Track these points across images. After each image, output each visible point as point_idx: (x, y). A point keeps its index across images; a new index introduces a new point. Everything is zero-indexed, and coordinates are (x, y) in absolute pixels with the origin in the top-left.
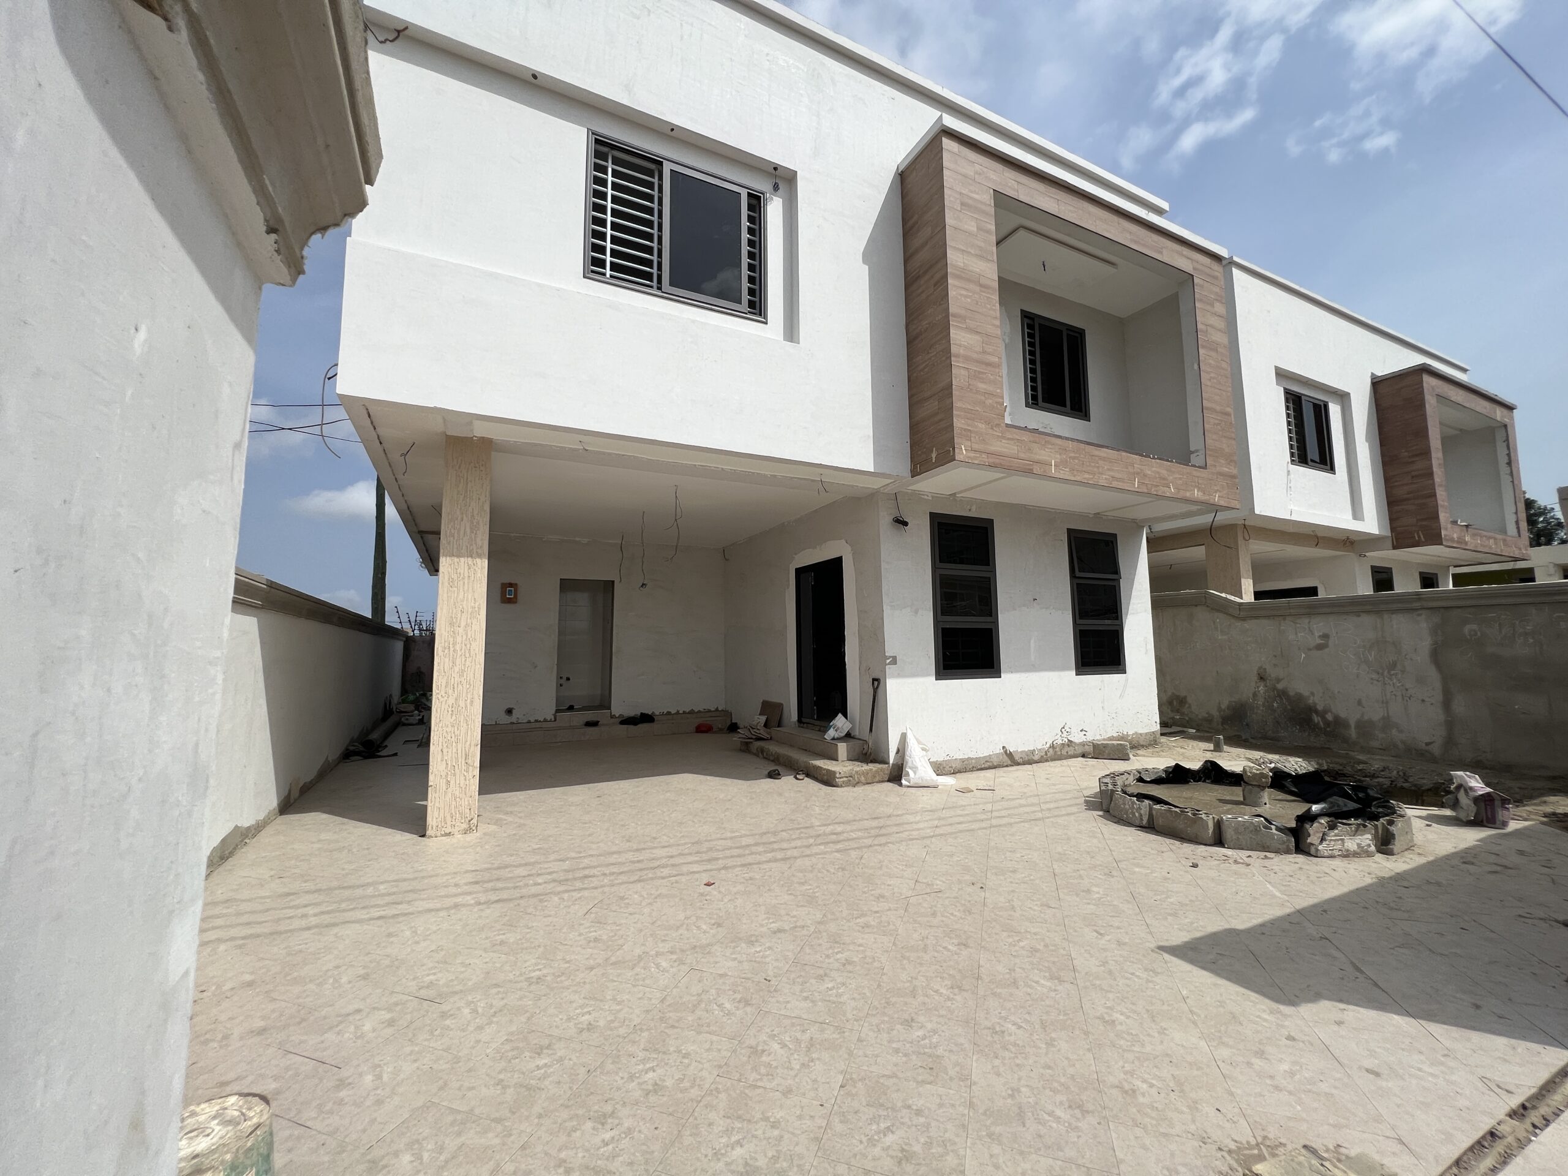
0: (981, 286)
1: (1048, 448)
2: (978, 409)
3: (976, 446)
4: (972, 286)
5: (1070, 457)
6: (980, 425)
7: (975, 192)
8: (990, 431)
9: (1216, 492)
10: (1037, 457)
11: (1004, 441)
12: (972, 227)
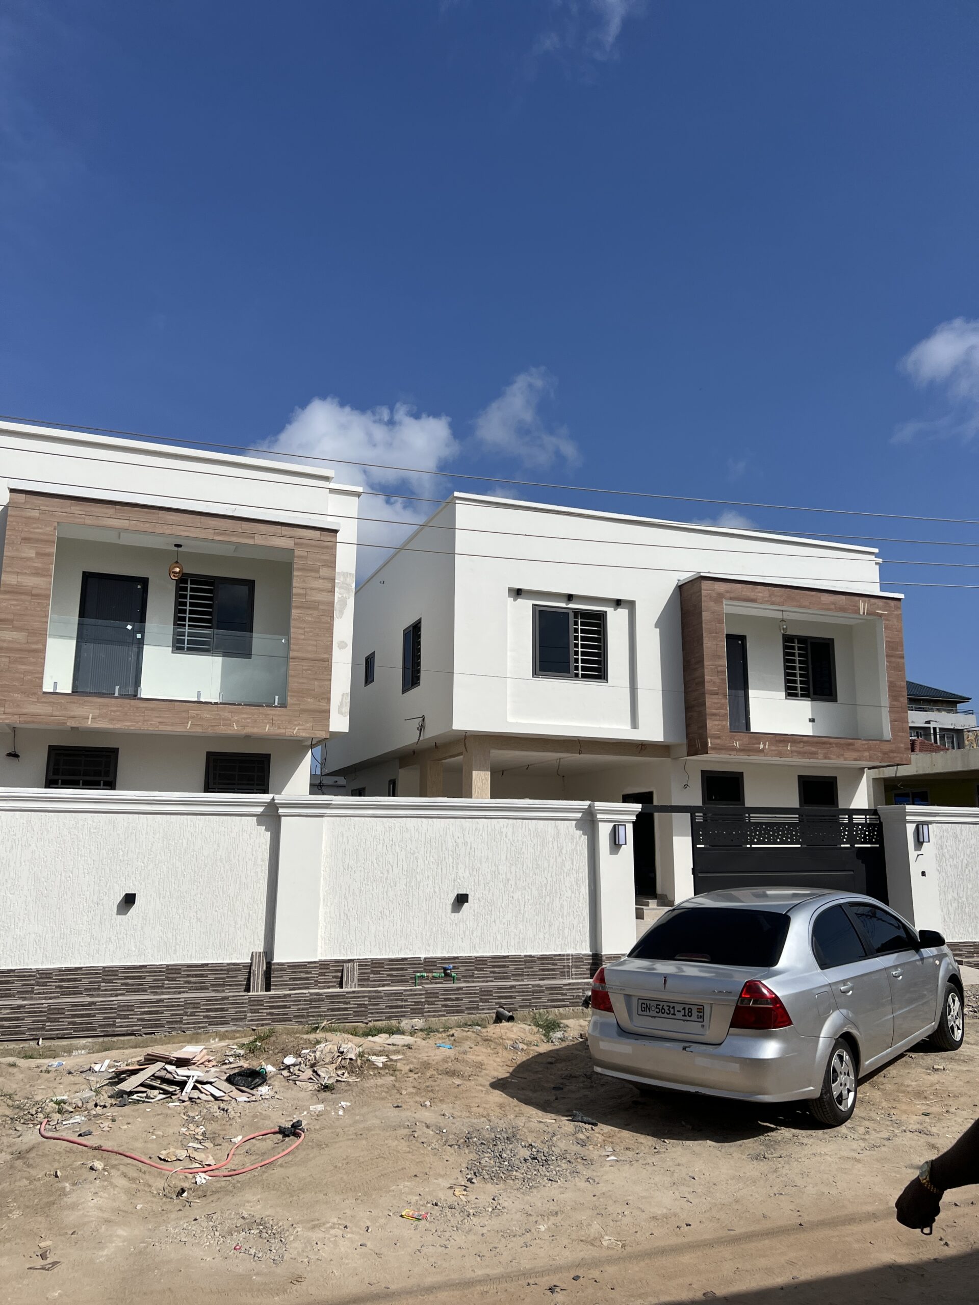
0: (33, 595)
1: (86, 706)
2: (16, 684)
3: (8, 710)
4: (23, 597)
5: (112, 711)
6: (16, 695)
7: (38, 528)
8: (26, 699)
9: (297, 725)
10: (72, 714)
11: (39, 704)
12: (32, 554)
